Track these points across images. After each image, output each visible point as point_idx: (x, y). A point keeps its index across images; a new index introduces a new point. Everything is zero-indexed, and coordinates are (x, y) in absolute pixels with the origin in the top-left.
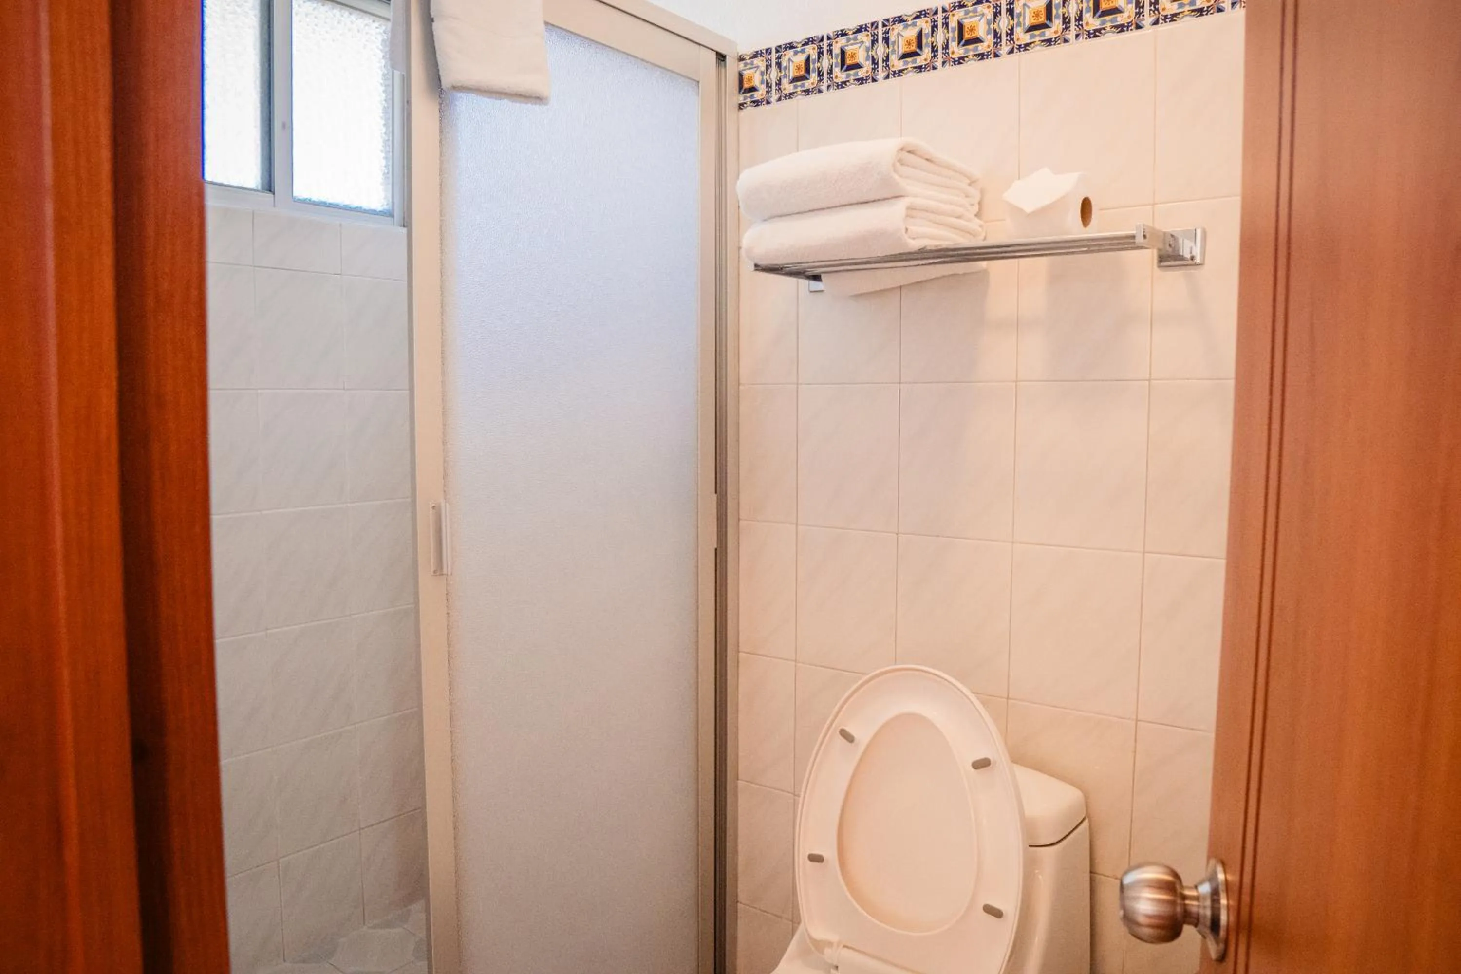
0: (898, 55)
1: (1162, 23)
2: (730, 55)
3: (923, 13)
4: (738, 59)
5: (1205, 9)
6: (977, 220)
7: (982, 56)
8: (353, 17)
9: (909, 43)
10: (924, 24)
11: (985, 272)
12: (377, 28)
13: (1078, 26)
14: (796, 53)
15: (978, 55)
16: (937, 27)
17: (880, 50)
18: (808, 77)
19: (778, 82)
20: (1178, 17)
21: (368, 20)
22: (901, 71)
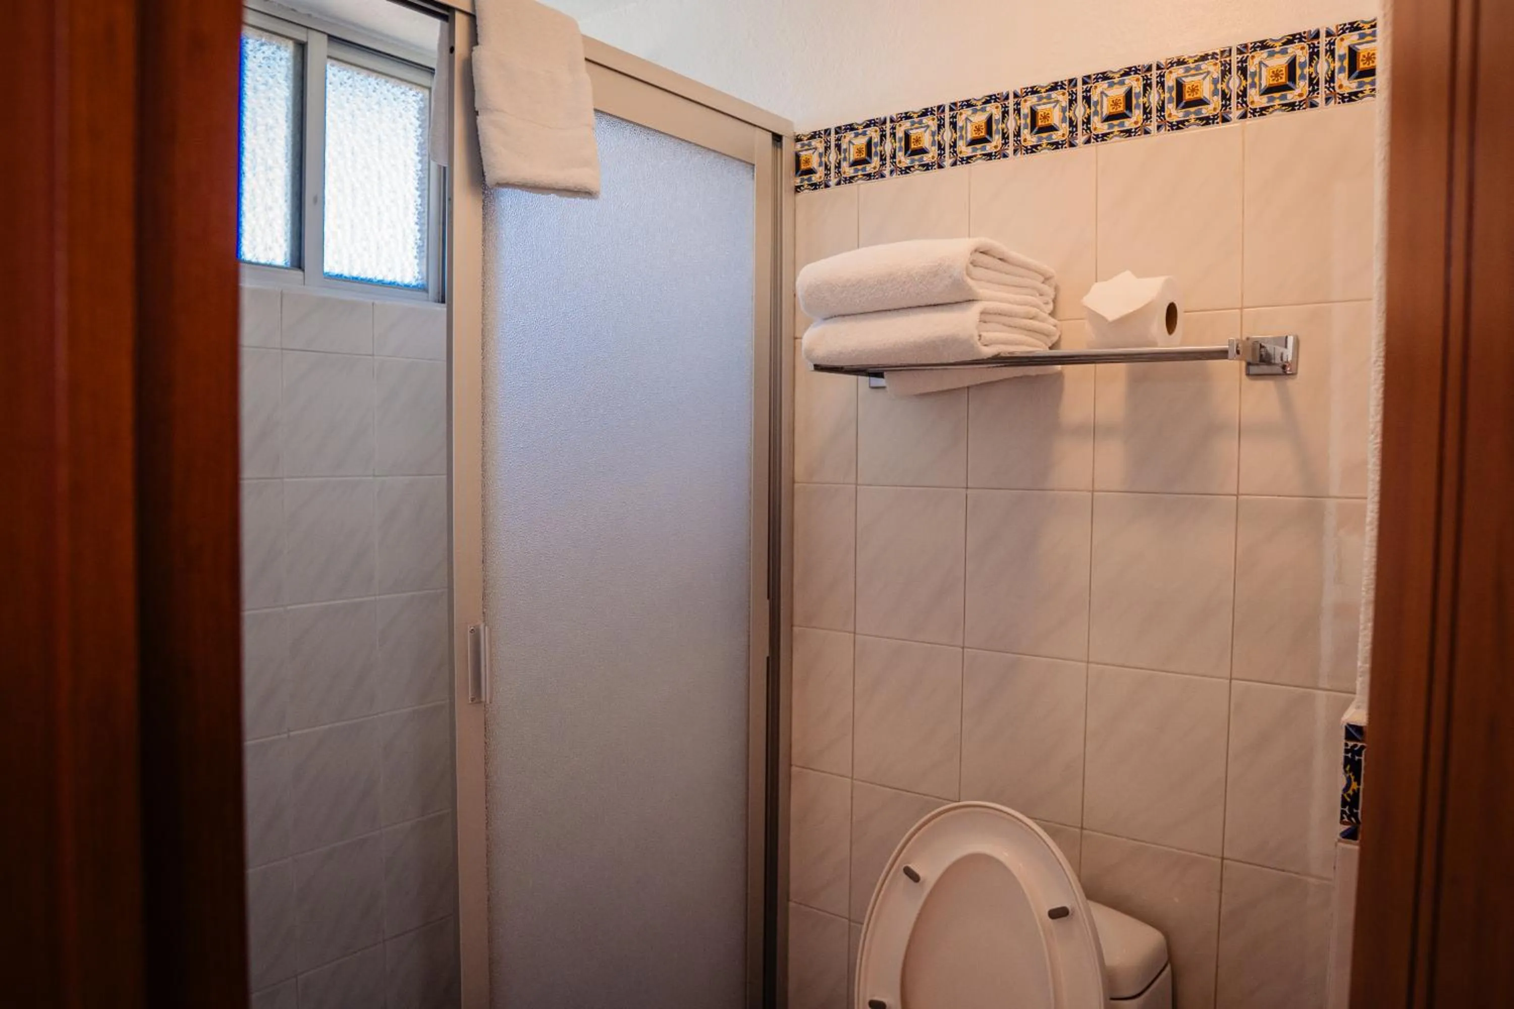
0: (966, 141)
1: (1250, 117)
2: (787, 135)
3: (993, 97)
4: (795, 140)
5: (1297, 104)
6: (1052, 320)
7: (1056, 145)
8: (389, 86)
9: (978, 129)
10: (994, 110)
11: (1060, 375)
12: (414, 95)
13: (1159, 117)
14: (857, 135)
15: (1052, 144)
16: (1007, 112)
17: (947, 135)
18: (870, 161)
19: (837, 165)
20: (1268, 111)
21: (404, 87)
22: (970, 158)
